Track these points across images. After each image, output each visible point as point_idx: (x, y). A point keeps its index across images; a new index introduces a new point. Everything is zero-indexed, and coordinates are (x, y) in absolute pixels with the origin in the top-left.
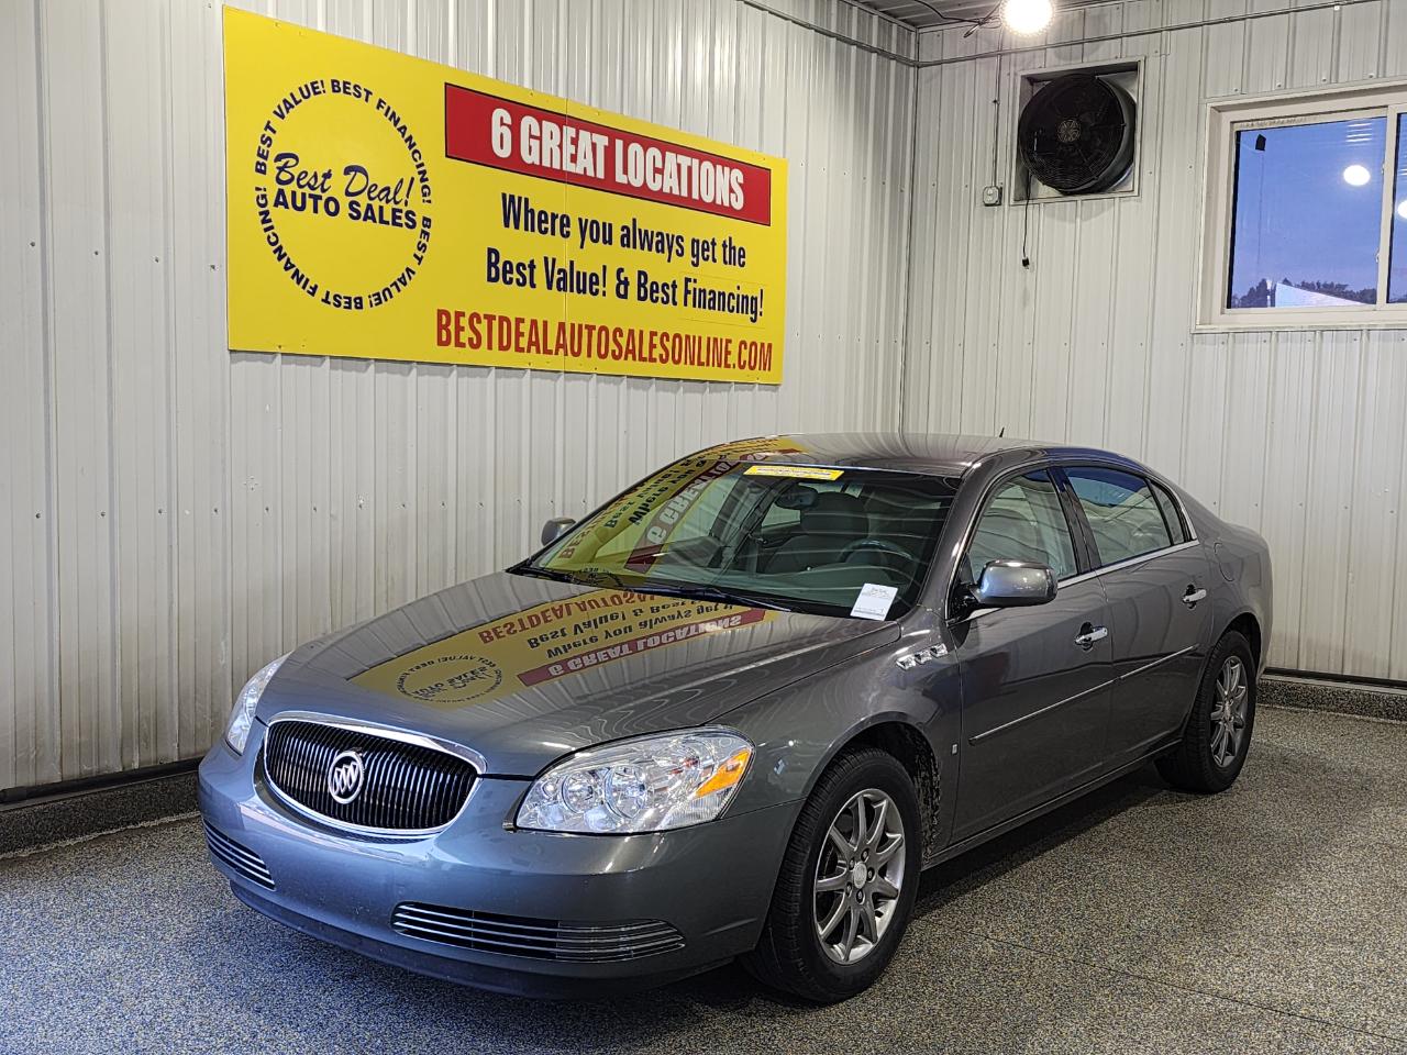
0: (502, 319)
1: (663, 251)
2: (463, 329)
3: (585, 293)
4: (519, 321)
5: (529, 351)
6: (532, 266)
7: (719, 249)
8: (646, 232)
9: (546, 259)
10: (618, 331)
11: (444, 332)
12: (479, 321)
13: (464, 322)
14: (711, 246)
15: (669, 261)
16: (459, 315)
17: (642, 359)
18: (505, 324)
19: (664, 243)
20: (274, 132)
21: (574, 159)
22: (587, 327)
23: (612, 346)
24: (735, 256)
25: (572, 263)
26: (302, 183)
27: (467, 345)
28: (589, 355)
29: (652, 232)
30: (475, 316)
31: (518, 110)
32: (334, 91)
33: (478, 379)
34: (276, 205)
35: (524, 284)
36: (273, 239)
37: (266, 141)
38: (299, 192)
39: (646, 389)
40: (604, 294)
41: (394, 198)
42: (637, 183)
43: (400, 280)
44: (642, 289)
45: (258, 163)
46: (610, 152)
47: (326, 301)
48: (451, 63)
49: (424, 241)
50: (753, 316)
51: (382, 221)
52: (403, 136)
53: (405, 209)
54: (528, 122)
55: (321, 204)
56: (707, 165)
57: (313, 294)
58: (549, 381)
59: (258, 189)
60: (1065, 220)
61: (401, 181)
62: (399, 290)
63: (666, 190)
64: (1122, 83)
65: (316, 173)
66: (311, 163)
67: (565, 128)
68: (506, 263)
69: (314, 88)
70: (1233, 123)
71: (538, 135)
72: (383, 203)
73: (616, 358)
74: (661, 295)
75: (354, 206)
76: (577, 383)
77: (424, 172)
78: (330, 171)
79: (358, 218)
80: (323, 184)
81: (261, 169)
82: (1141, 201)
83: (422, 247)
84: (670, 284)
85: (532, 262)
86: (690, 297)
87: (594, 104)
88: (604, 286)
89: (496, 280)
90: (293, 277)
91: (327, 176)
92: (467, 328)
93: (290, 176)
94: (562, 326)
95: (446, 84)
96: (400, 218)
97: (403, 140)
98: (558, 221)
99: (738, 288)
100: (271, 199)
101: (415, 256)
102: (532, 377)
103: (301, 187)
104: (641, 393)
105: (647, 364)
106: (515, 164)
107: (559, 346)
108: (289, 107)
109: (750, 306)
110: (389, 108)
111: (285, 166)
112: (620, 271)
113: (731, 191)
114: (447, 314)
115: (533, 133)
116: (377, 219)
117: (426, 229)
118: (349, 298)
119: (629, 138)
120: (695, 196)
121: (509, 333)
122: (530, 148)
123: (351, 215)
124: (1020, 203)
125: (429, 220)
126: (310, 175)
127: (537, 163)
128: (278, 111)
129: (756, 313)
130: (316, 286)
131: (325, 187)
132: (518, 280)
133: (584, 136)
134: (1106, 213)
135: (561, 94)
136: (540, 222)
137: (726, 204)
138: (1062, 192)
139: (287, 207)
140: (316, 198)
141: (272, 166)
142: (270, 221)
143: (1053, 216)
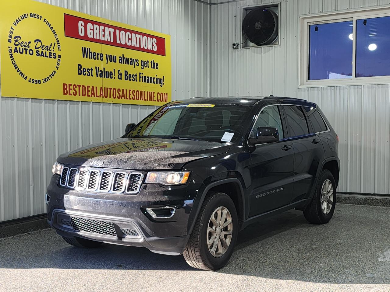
0: (83, 86)
1: (132, 65)
2: (71, 89)
3: (108, 78)
4: (88, 87)
5: (91, 96)
6: (92, 69)
7: (150, 64)
8: (127, 58)
9: (96, 67)
10: (119, 89)
11: (65, 91)
12: (76, 87)
13: (71, 87)
14: (147, 63)
15: (134, 67)
16: (70, 85)
17: (127, 99)
18: (84, 88)
19: (132, 62)
20: (13, 30)
21: (104, 36)
22: (109, 88)
23: (117, 94)
24: (155, 66)
25: (104, 68)
26: (22, 45)
27: (73, 94)
28: (110, 97)
29: (129, 59)
30: (75, 85)
31: (86, 21)
32: (31, 17)
33: (76, 105)
34: (14, 52)
35: (89, 75)
36: (14, 63)
37: (11, 32)
38: (21, 48)
39: (128, 108)
40: (114, 78)
41: (50, 49)
42: (124, 43)
43: (52, 74)
44: (126, 77)
45: (9, 39)
46: (115, 33)
47: (30, 81)
48: (66, 7)
49: (59, 62)
50: (161, 85)
51: (46, 56)
52: (52, 30)
53: (53, 53)
54: (89, 25)
55: (28, 51)
56: (145, 37)
57: (26, 79)
58: (98, 106)
59: (9, 47)
60: (258, 53)
61: (52, 44)
62: (52, 78)
63: (133, 45)
64: (274, 10)
65: (26, 42)
66: (25, 39)
67: (100, 26)
68: (84, 69)
69: (25, 16)
70: (308, 23)
71: (92, 29)
72: (46, 51)
73: (119, 98)
74: (132, 78)
75: (38, 52)
76: (107, 106)
77: (58, 41)
78: (30, 41)
79: (38, 56)
80: (28, 45)
81: (10, 41)
82: (281, 47)
83: (58, 64)
84: (135, 75)
85: (92, 68)
86: (141, 79)
87: (109, 19)
88: (114, 76)
89: (81, 74)
90: (20, 74)
91: (29, 43)
92: (72, 89)
93: (18, 43)
94: (101, 88)
95: (64, 14)
96: (51, 55)
97: (52, 31)
98: (99, 55)
99: (156, 76)
100: (13, 50)
101: (56, 67)
102: (93, 104)
103: (22, 46)
104: (126, 109)
105: (128, 100)
106: (85, 38)
107: (101, 95)
108: (18, 22)
109: (160, 81)
110: (47, 22)
111: (17, 40)
112: (119, 71)
113: (153, 45)
114: (66, 85)
115: (91, 28)
116: (45, 56)
117: (59, 59)
118: (37, 80)
119: (121, 29)
120: (142, 47)
121: (85, 90)
122: (90, 33)
123: (37, 55)
124: (244, 48)
125: (60, 56)
126: (24, 43)
127: (92, 37)
128: (15, 23)
129: (162, 83)
130: (27, 77)
131: (29, 46)
132: (87, 74)
133: (107, 29)
134: (270, 51)
135: (99, 16)
136: (94, 56)
137: (152, 49)
138: (256, 45)
139: (18, 53)
140: (26, 50)
141: (13, 40)
142: (13, 57)
143: (254, 52)
